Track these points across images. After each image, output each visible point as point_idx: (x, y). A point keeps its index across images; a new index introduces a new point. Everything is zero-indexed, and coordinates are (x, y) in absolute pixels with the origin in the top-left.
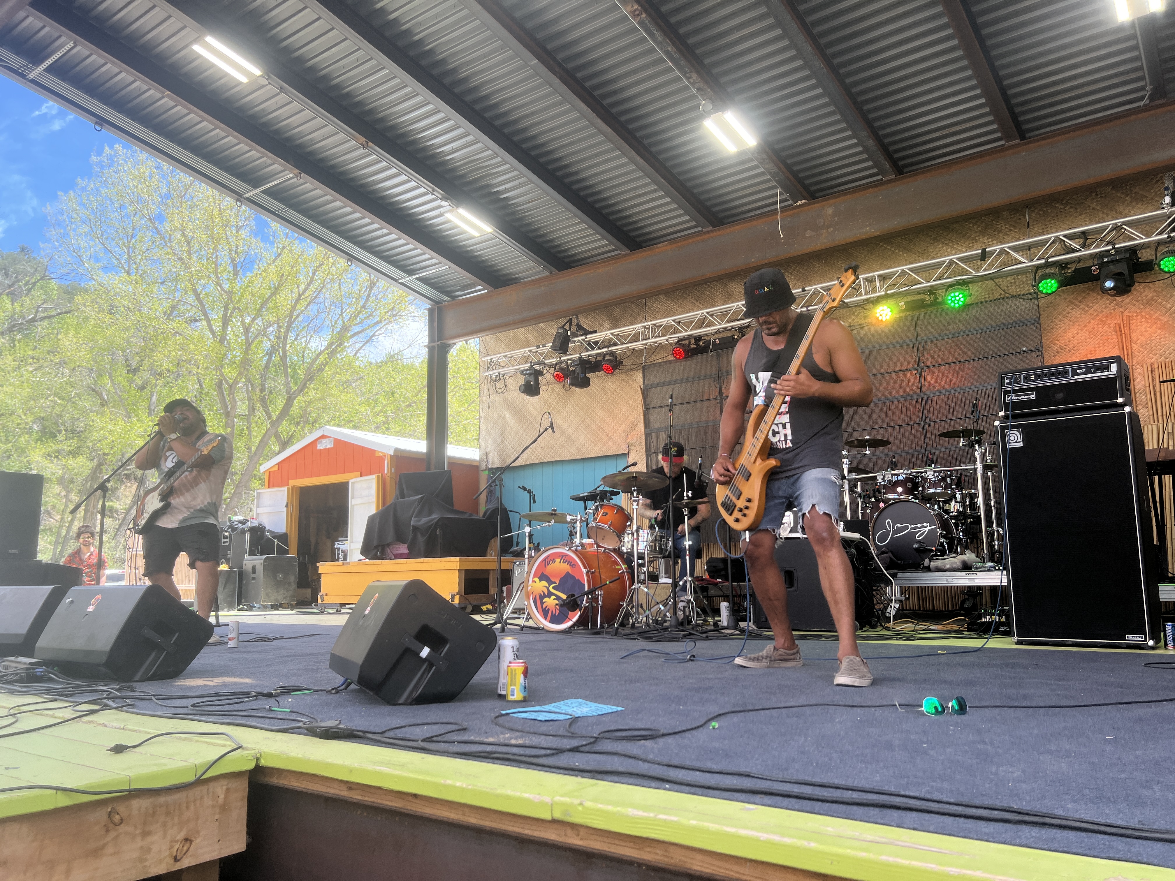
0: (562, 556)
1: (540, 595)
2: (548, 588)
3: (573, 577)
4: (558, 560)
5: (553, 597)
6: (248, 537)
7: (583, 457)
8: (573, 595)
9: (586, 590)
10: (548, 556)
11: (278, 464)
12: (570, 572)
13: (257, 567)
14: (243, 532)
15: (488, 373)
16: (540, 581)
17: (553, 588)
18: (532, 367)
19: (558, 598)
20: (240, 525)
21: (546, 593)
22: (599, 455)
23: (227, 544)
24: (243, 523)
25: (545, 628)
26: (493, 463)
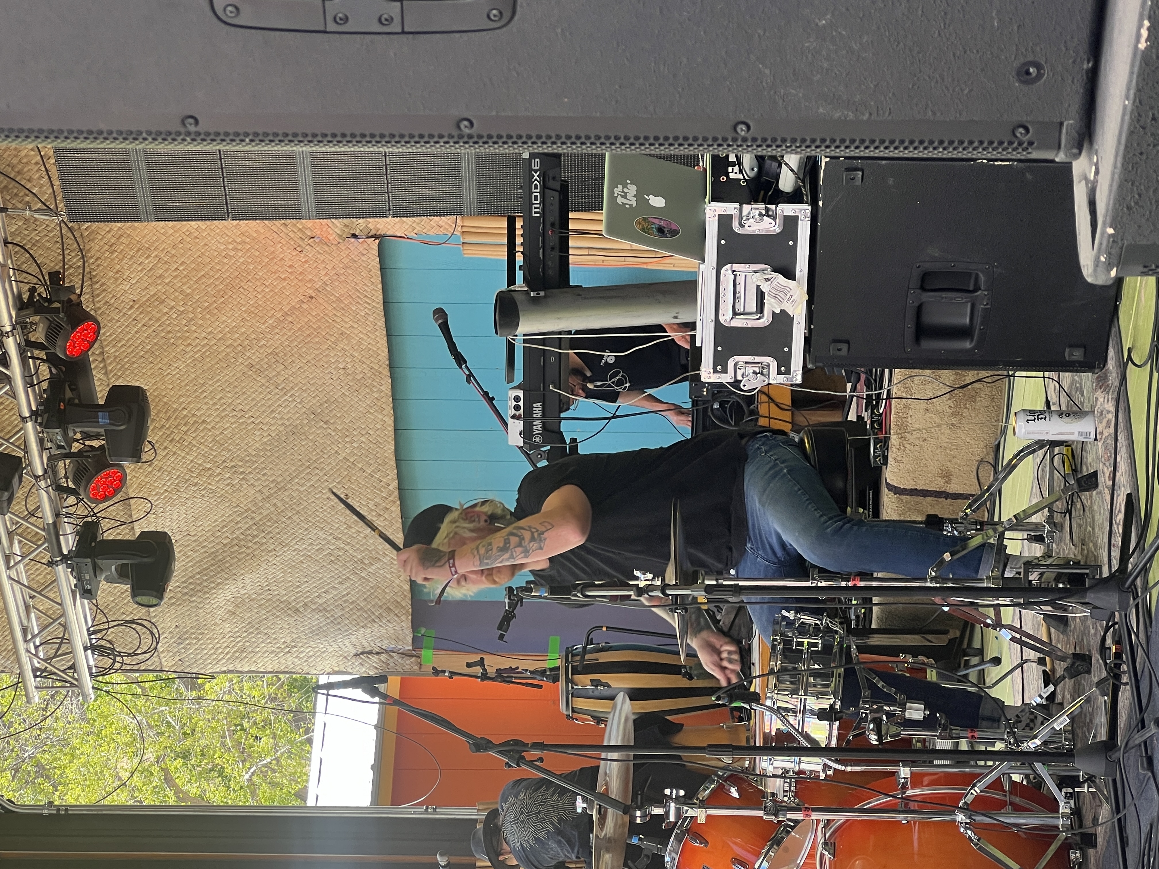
7: (386, 372)
15: (88, 683)
18: (65, 558)
22: (381, 323)
26: (397, 639)
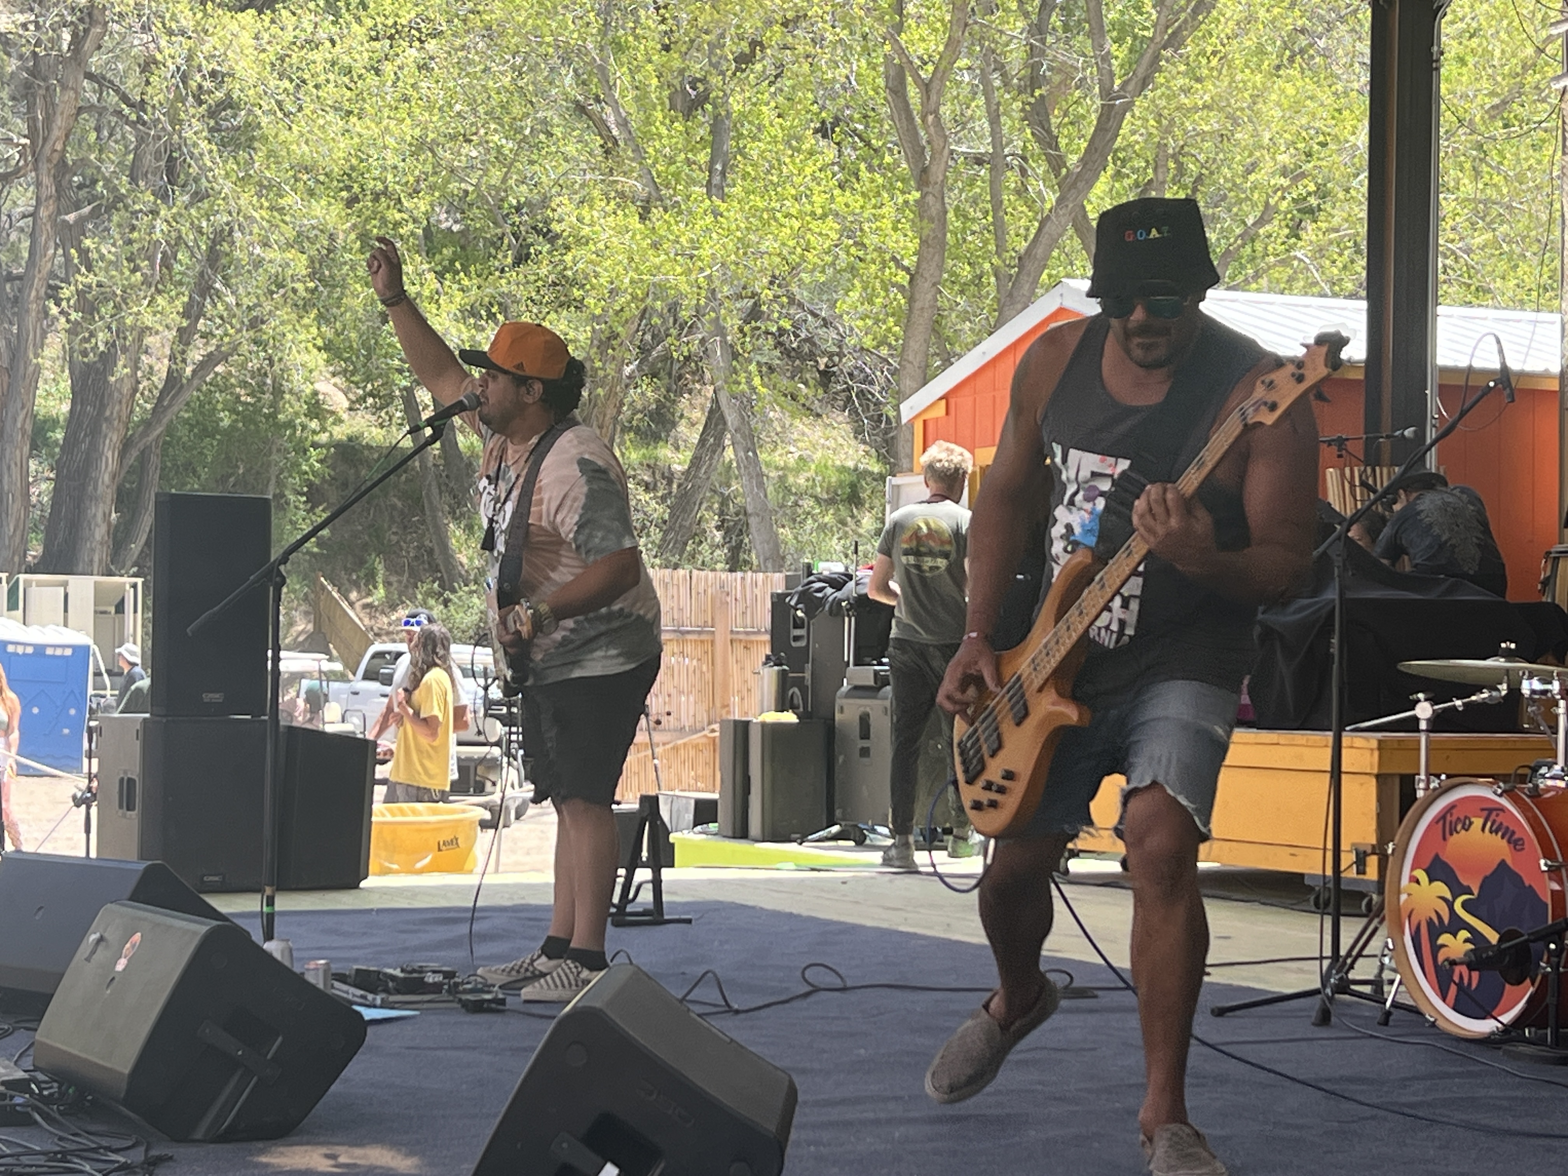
0: (1490, 811)
1: (1430, 922)
2: (1450, 905)
3: (1517, 879)
4: (1478, 822)
5: (1464, 934)
6: (849, 625)
8: (1516, 934)
9: (1550, 922)
10: (1452, 807)
11: (945, 397)
12: (1509, 862)
13: (872, 721)
14: (836, 609)
16: (1431, 880)
17: (1464, 905)
19: (1476, 937)
20: (829, 590)
21: (1446, 920)
23: (802, 643)
24: (837, 583)
25: (1440, 1023)
